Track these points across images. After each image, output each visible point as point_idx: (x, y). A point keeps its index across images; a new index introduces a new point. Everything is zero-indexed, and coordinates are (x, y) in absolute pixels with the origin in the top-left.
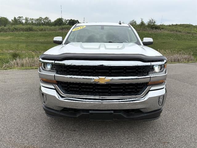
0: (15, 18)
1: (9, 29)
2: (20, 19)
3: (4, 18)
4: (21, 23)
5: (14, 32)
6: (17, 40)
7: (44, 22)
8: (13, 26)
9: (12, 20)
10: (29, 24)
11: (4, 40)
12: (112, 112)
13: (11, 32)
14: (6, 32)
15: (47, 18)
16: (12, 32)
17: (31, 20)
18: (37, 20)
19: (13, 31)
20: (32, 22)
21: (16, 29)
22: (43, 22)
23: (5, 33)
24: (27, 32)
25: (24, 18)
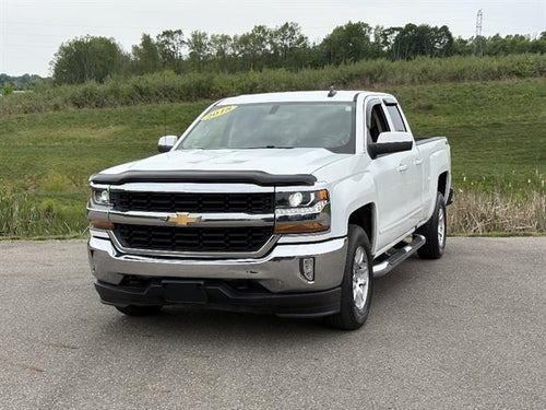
0: (147, 40)
1: (116, 92)
2: (167, 42)
3: (102, 40)
4: (171, 61)
5: (132, 107)
6: (143, 142)
7: (274, 46)
8: (134, 79)
9: (135, 48)
10: (207, 61)
11: (89, 141)
12: (202, 283)
13: (119, 108)
14: (103, 105)
15: (291, 29)
16: (126, 108)
17: (216, 42)
18: (245, 40)
19: (129, 100)
20: (221, 52)
21: (143, 94)
22: (268, 47)
23: (96, 111)
24: (188, 104)
25: (187, 36)
